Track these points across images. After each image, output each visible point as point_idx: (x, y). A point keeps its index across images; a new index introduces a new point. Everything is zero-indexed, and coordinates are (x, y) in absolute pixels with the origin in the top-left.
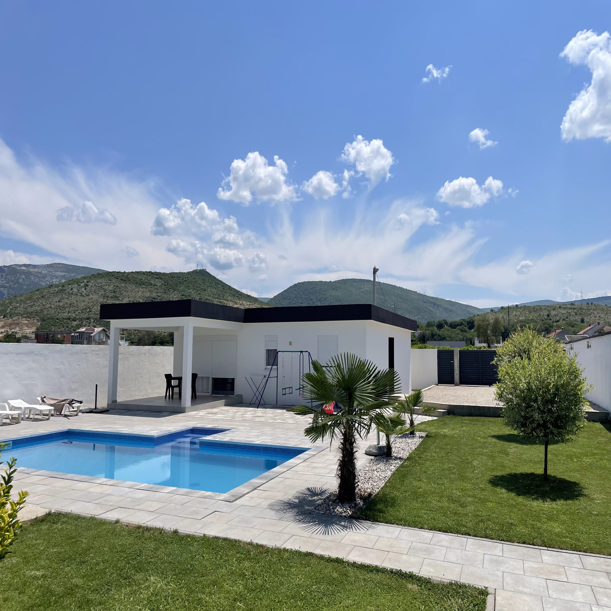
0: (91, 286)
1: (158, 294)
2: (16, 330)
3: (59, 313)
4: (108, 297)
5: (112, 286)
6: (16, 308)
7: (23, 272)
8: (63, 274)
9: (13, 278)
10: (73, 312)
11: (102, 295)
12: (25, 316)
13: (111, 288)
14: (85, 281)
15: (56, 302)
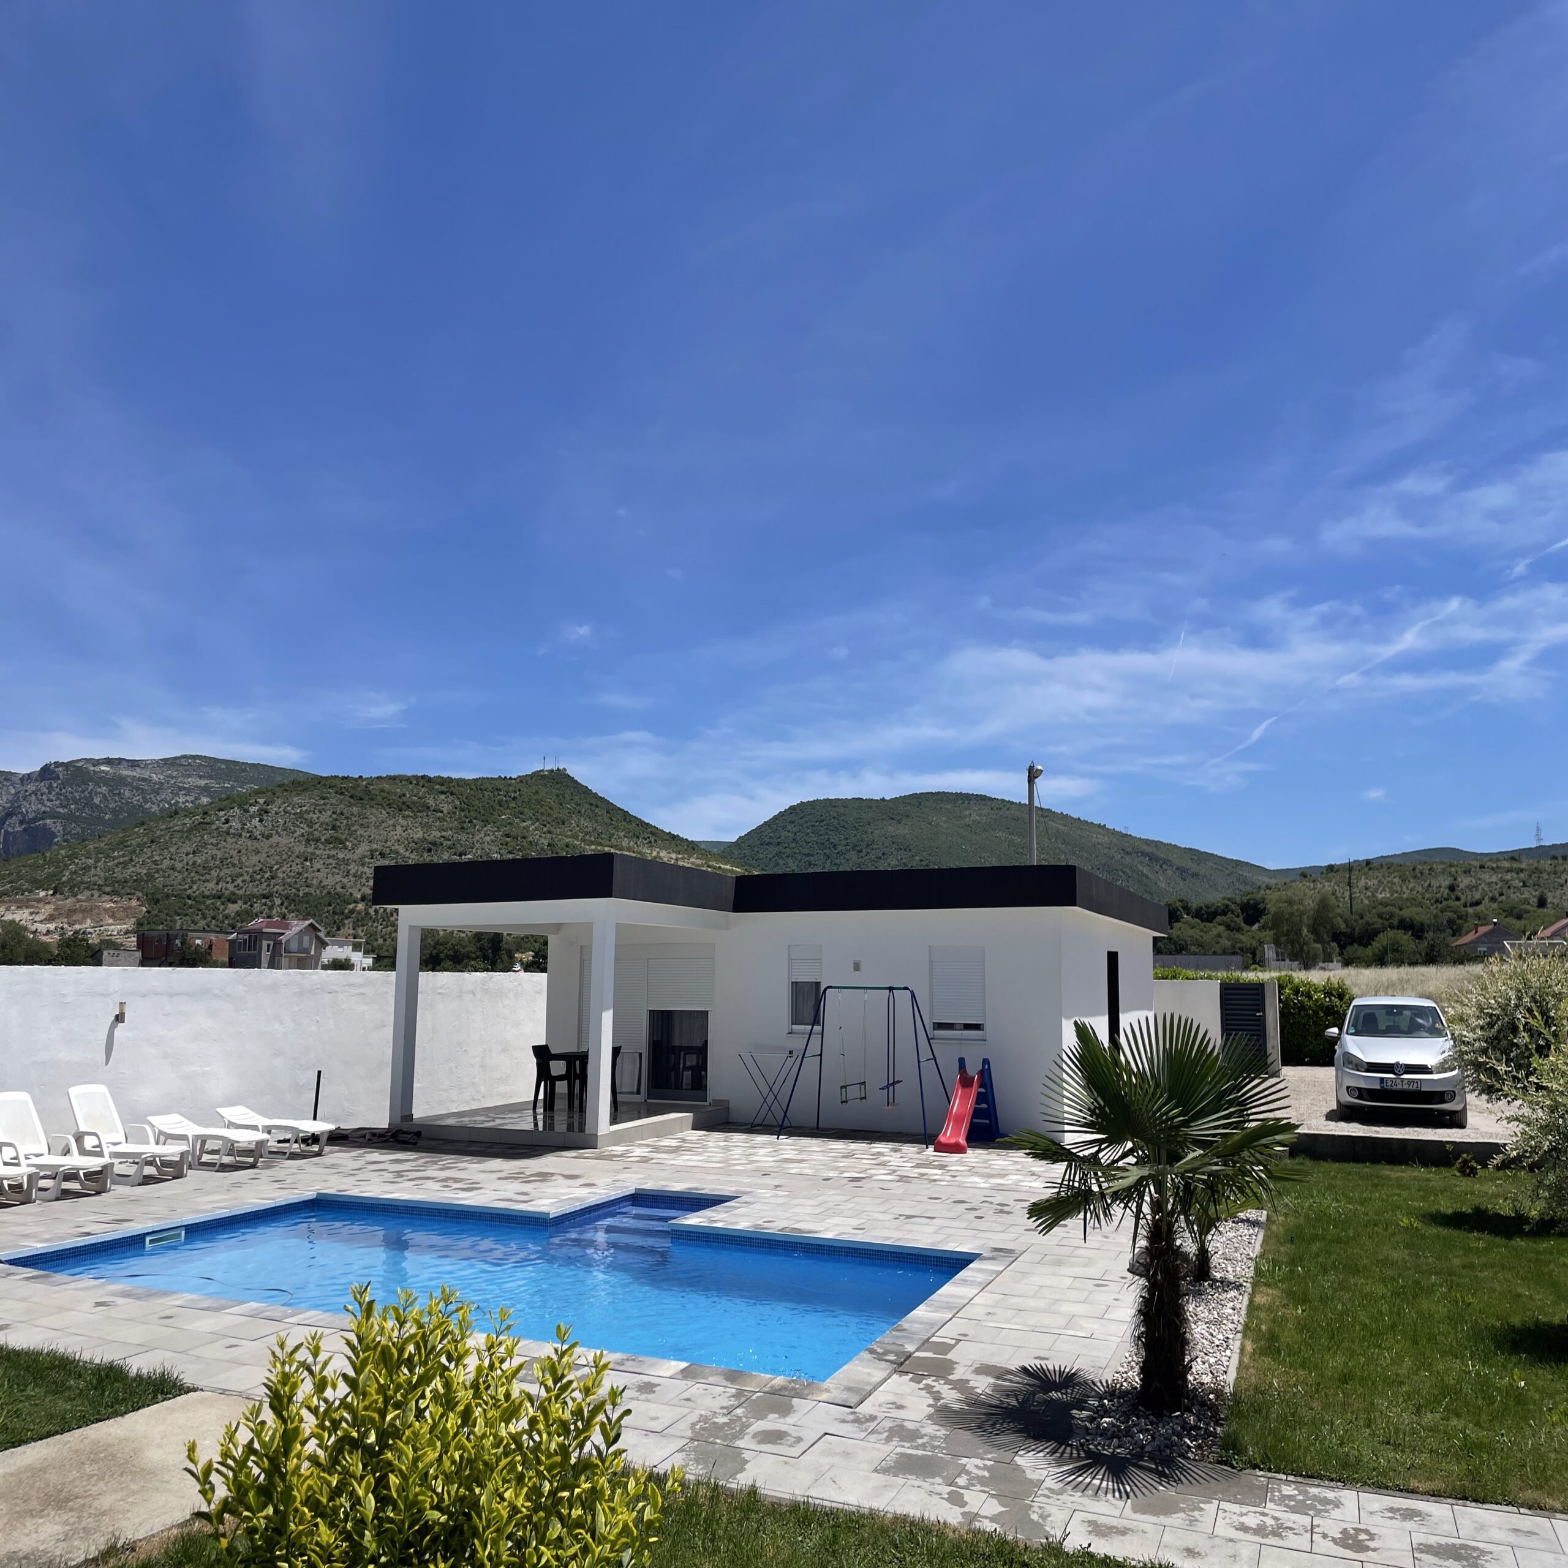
0: (277, 813)
1: (444, 833)
2: (85, 926)
3: (193, 882)
4: (318, 840)
5: (329, 813)
6: (87, 868)
7: (103, 779)
8: (203, 783)
9: (77, 795)
10: (229, 879)
11: (303, 835)
12: (108, 889)
13: (326, 817)
14: (261, 801)
15: (187, 854)
